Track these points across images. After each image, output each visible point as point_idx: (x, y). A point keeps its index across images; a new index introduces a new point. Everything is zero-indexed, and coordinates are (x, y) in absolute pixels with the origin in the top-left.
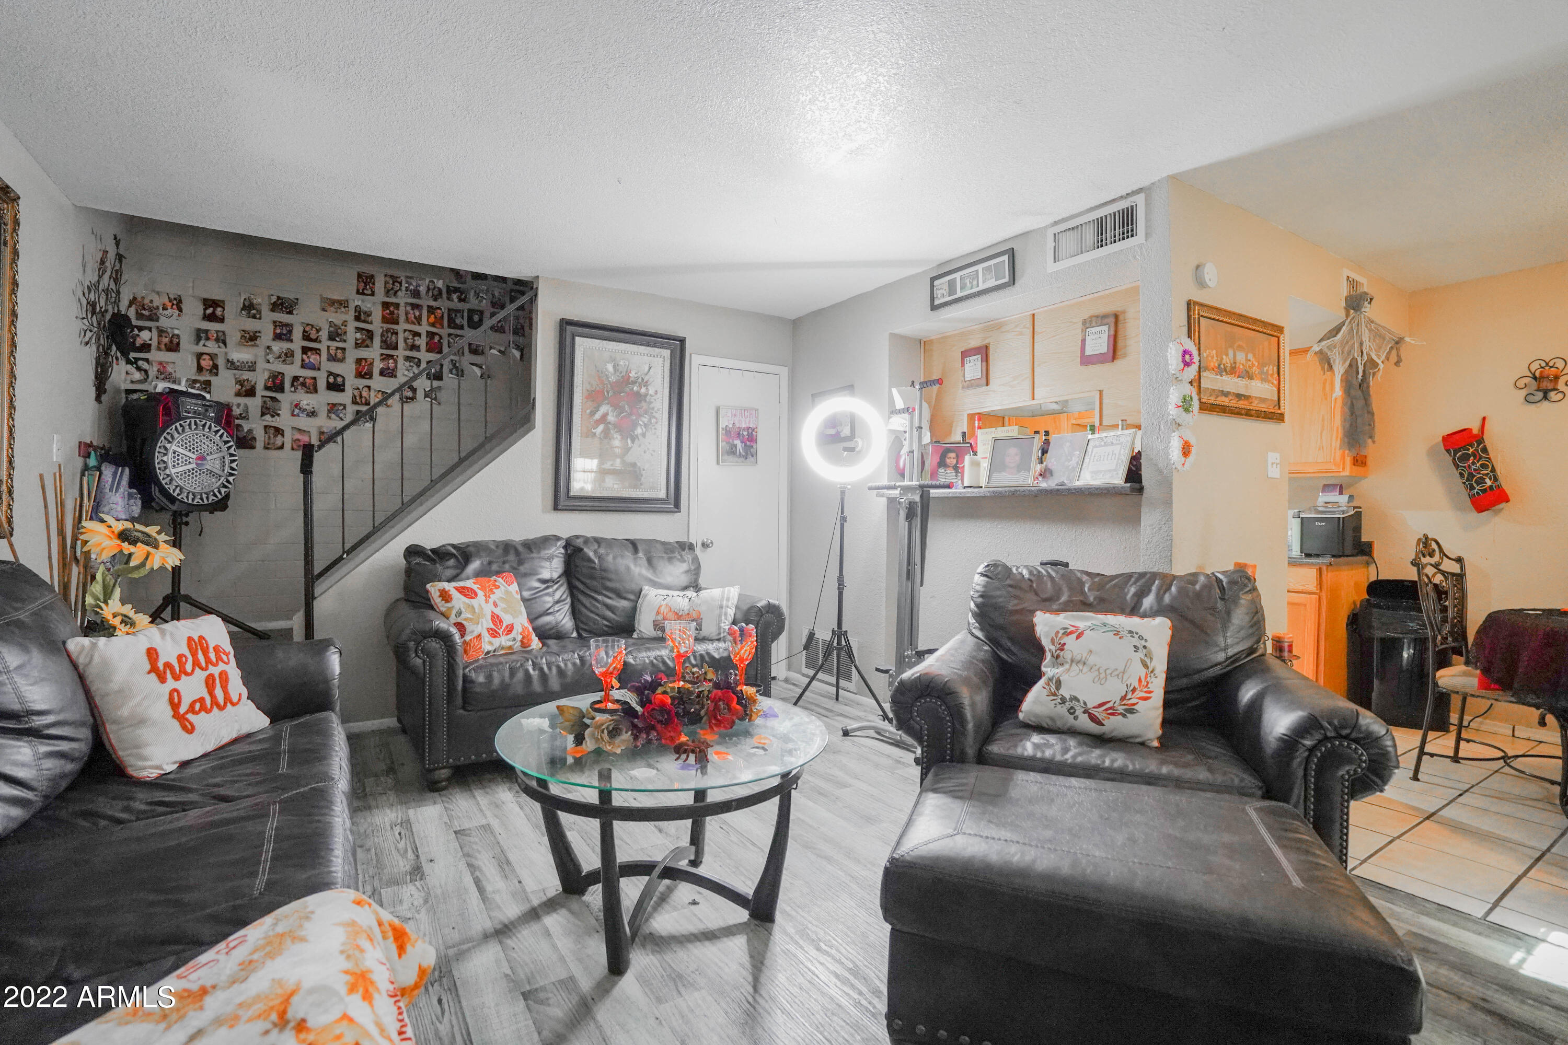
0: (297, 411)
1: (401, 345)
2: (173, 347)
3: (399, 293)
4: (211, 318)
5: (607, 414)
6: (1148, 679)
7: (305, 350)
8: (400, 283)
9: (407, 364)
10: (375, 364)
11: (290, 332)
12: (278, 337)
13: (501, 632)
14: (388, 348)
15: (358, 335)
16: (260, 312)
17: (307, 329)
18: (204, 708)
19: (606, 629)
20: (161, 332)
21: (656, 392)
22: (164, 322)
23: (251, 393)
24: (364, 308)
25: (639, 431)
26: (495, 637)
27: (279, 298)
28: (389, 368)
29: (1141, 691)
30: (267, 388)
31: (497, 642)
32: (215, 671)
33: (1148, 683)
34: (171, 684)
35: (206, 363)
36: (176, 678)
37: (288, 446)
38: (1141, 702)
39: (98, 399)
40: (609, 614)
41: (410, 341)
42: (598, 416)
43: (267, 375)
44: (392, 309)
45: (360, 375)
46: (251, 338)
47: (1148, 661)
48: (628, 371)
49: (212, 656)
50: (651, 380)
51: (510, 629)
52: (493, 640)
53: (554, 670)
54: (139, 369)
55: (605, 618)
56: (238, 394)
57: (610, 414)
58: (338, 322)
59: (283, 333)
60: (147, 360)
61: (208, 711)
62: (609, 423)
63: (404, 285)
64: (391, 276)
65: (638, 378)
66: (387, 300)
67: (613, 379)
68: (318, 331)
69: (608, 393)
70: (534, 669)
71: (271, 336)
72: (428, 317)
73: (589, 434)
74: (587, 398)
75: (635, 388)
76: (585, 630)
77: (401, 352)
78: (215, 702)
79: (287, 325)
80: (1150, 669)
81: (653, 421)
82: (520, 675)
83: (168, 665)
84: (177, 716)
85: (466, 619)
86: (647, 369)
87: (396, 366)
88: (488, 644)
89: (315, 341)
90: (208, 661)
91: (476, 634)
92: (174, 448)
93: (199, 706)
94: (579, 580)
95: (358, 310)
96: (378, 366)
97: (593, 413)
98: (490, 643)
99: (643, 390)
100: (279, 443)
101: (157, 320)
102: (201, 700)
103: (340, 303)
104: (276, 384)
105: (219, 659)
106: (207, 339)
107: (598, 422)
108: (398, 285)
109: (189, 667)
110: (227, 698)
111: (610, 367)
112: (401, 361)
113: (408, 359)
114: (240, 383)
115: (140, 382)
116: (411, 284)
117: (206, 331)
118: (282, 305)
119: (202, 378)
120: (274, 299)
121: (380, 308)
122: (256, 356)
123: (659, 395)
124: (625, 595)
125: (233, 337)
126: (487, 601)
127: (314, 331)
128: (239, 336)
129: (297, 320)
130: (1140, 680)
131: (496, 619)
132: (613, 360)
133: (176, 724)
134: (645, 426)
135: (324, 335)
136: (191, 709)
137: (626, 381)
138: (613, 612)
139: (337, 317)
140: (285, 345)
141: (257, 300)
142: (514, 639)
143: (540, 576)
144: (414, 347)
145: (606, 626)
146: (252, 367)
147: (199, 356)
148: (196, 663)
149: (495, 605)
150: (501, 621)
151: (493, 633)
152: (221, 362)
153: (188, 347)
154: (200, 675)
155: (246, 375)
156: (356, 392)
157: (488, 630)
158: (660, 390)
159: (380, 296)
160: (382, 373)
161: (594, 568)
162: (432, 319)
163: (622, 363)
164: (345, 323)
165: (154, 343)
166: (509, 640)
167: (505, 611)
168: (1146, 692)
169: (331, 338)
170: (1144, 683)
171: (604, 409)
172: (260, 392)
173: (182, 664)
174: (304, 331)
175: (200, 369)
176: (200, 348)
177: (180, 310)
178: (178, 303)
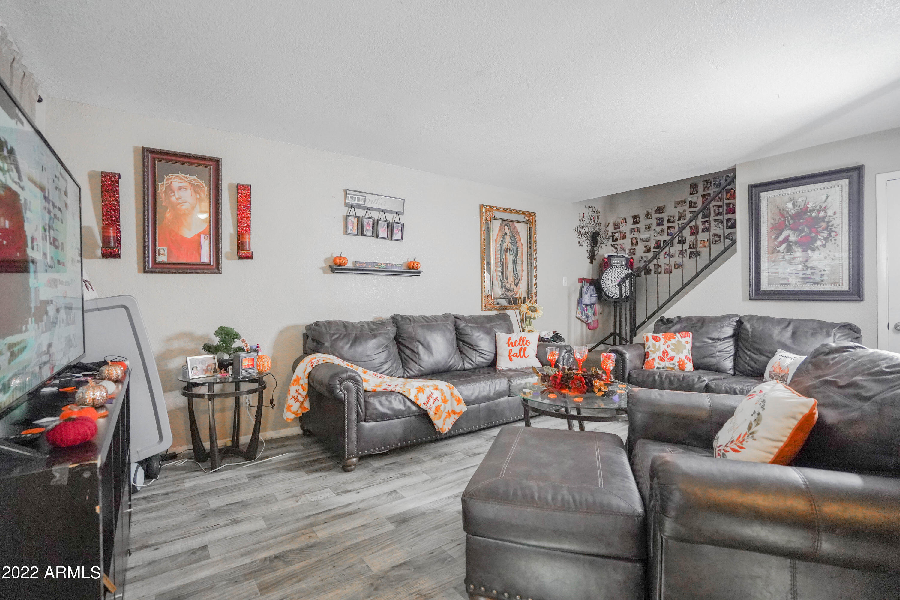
0: (666, 256)
1: (712, 214)
2: (624, 238)
3: (710, 188)
4: (635, 223)
5: (789, 236)
6: (746, 437)
7: (669, 228)
8: (711, 183)
9: (716, 223)
10: (700, 227)
11: (663, 221)
12: (658, 225)
13: (666, 360)
14: (705, 218)
15: (691, 215)
16: (651, 216)
17: (670, 218)
18: (516, 356)
19: (750, 372)
20: (621, 233)
21: (835, 213)
22: (622, 229)
23: (649, 251)
24: (693, 201)
25: (819, 243)
26: (662, 361)
27: (658, 207)
28: (706, 228)
29: (736, 444)
30: (655, 248)
31: (663, 364)
32: (523, 347)
33: (744, 440)
34: (511, 347)
35: (634, 241)
36: (513, 346)
37: (663, 272)
38: (731, 452)
39: (591, 262)
40: (753, 364)
41: (717, 211)
42: (781, 239)
43: (654, 242)
44: (707, 197)
45: (692, 234)
46: (648, 227)
47: (754, 424)
48: (806, 204)
49: (525, 343)
50: (829, 205)
51: (672, 359)
52: (661, 363)
53: (668, 380)
54: (615, 248)
55: (749, 366)
56: (645, 252)
57: (791, 235)
58: (682, 211)
59: (660, 223)
60: (617, 244)
61: (517, 357)
62: (791, 242)
63: (713, 182)
64: (705, 181)
65: (816, 207)
66: (705, 193)
67: (793, 212)
68: (674, 217)
69: (788, 222)
70: (658, 377)
71: (656, 224)
72: (727, 195)
73: (774, 251)
74: (771, 229)
75: (814, 214)
76: (739, 371)
77: (712, 218)
78: (520, 355)
79: (661, 218)
80: (751, 431)
81: (833, 234)
82: (651, 378)
83: (512, 343)
84: (510, 356)
85: (651, 351)
86: (824, 198)
87: (710, 226)
88: (657, 364)
89: (672, 222)
90: (523, 344)
91: (652, 358)
92: (608, 277)
93: (516, 355)
94: (741, 342)
95: (691, 203)
96: (701, 227)
97: (777, 238)
98: (659, 363)
99: (822, 214)
100: (660, 271)
101: (619, 228)
102: (517, 354)
103: (683, 202)
104: (658, 245)
105: (526, 343)
106: (634, 232)
107: (781, 243)
108: (709, 184)
109: (517, 344)
110: (524, 355)
111: (790, 205)
112: (712, 223)
113: (716, 220)
114: (645, 247)
115: (615, 253)
116: (716, 181)
117: (634, 229)
118: (660, 210)
119: (633, 248)
120: (656, 208)
121: (701, 198)
122: (650, 235)
123: (838, 215)
124: (763, 353)
125: (643, 228)
126: (664, 344)
127: (672, 218)
128: (644, 227)
129: (665, 216)
130: (740, 437)
131: (665, 353)
132: (791, 200)
133: (508, 358)
134: (826, 239)
135: (676, 218)
136: (513, 356)
137: (804, 211)
138: (756, 363)
139: (680, 209)
140: (661, 227)
141: (650, 211)
142: (674, 364)
143: (710, 336)
144: (719, 214)
145: (751, 371)
146: (649, 240)
147: (632, 239)
148: (519, 343)
149: (668, 346)
150: (668, 354)
151: (662, 359)
152: (639, 240)
153: (629, 236)
154: (519, 347)
155: (647, 243)
156: (691, 243)
157: (659, 357)
158: (838, 211)
159: (701, 191)
160: (703, 231)
161: (748, 335)
162: (729, 196)
163: (800, 200)
164: (685, 211)
165: (619, 238)
166: (671, 364)
167: (673, 350)
168: (739, 447)
169: (679, 220)
170: (741, 439)
171: (785, 234)
172: (652, 250)
173: (515, 343)
174: (668, 219)
175: (632, 244)
176: (632, 236)
177: (626, 222)
178: (625, 220)
